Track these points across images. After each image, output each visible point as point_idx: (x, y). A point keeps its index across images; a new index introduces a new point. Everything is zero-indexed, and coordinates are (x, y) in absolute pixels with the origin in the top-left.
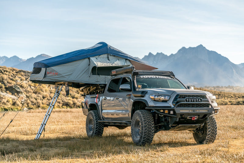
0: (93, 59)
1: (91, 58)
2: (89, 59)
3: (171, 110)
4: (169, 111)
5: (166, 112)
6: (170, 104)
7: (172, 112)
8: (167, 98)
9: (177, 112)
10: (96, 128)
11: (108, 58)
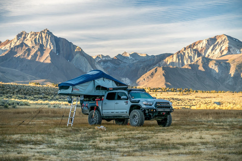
0: (96, 81)
1: (95, 80)
2: (94, 81)
3: (154, 109)
4: (153, 110)
5: (152, 110)
6: (153, 106)
7: (155, 111)
8: (151, 104)
9: (157, 110)
10: (98, 120)
11: (103, 80)
